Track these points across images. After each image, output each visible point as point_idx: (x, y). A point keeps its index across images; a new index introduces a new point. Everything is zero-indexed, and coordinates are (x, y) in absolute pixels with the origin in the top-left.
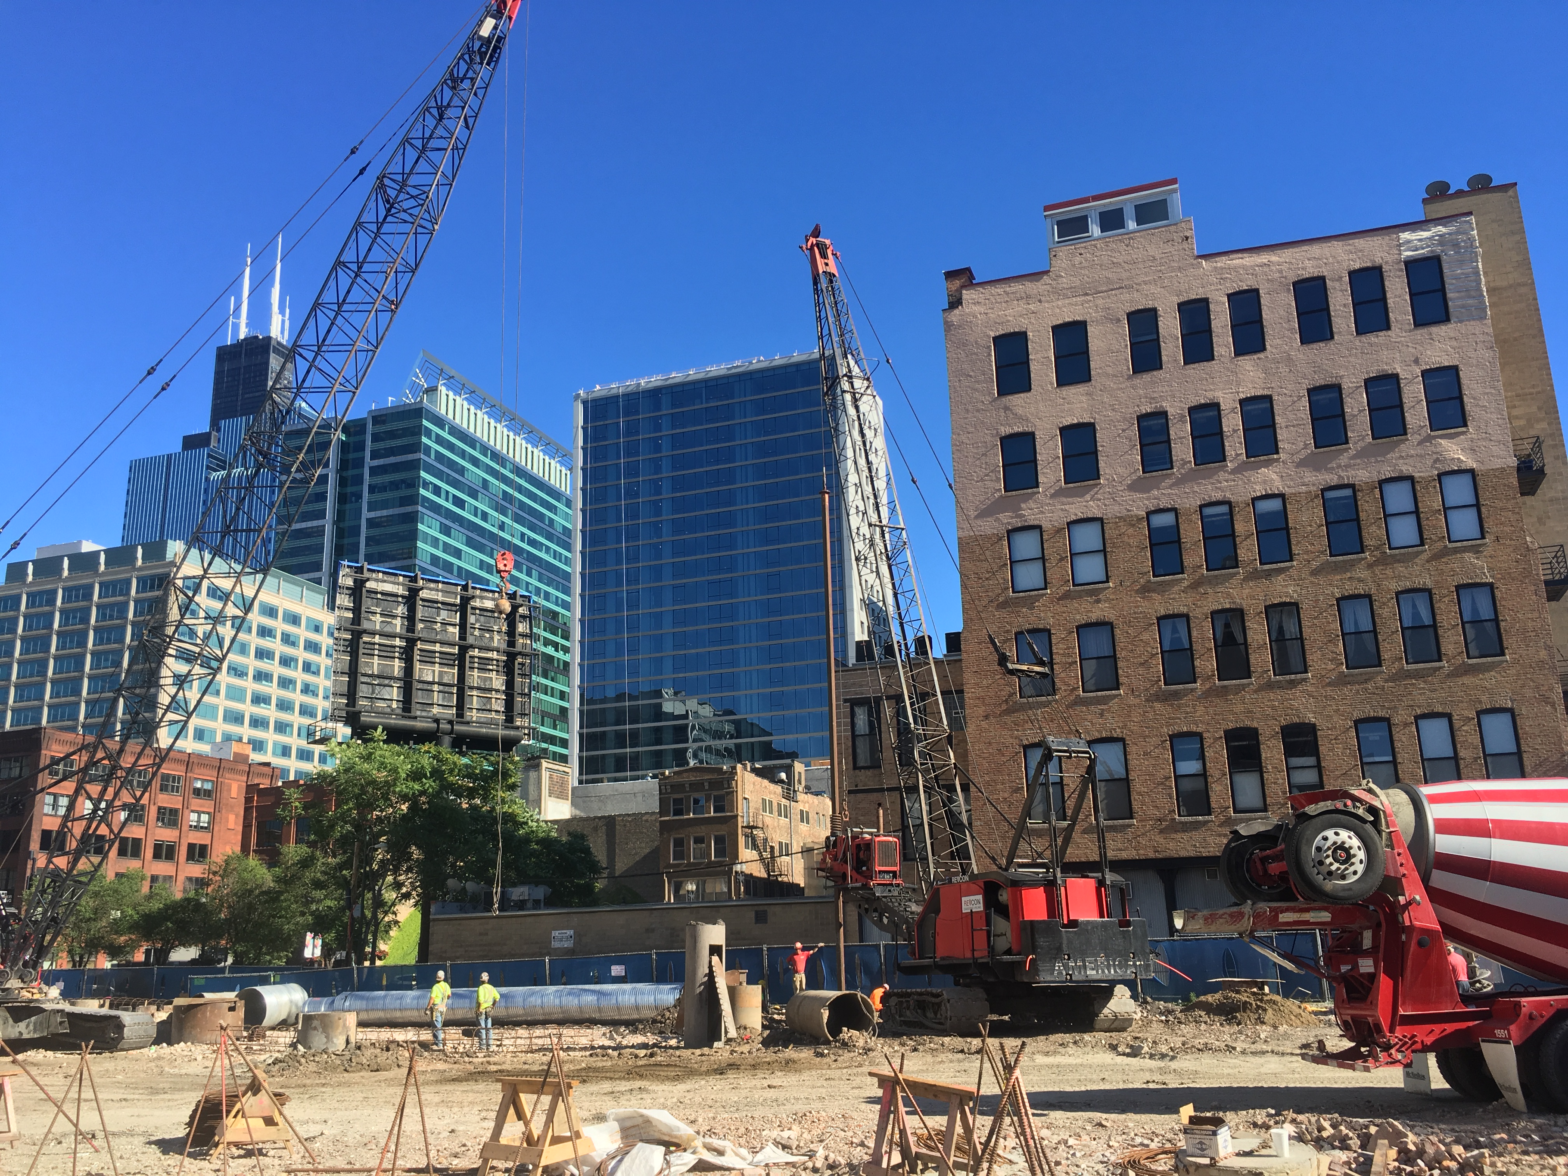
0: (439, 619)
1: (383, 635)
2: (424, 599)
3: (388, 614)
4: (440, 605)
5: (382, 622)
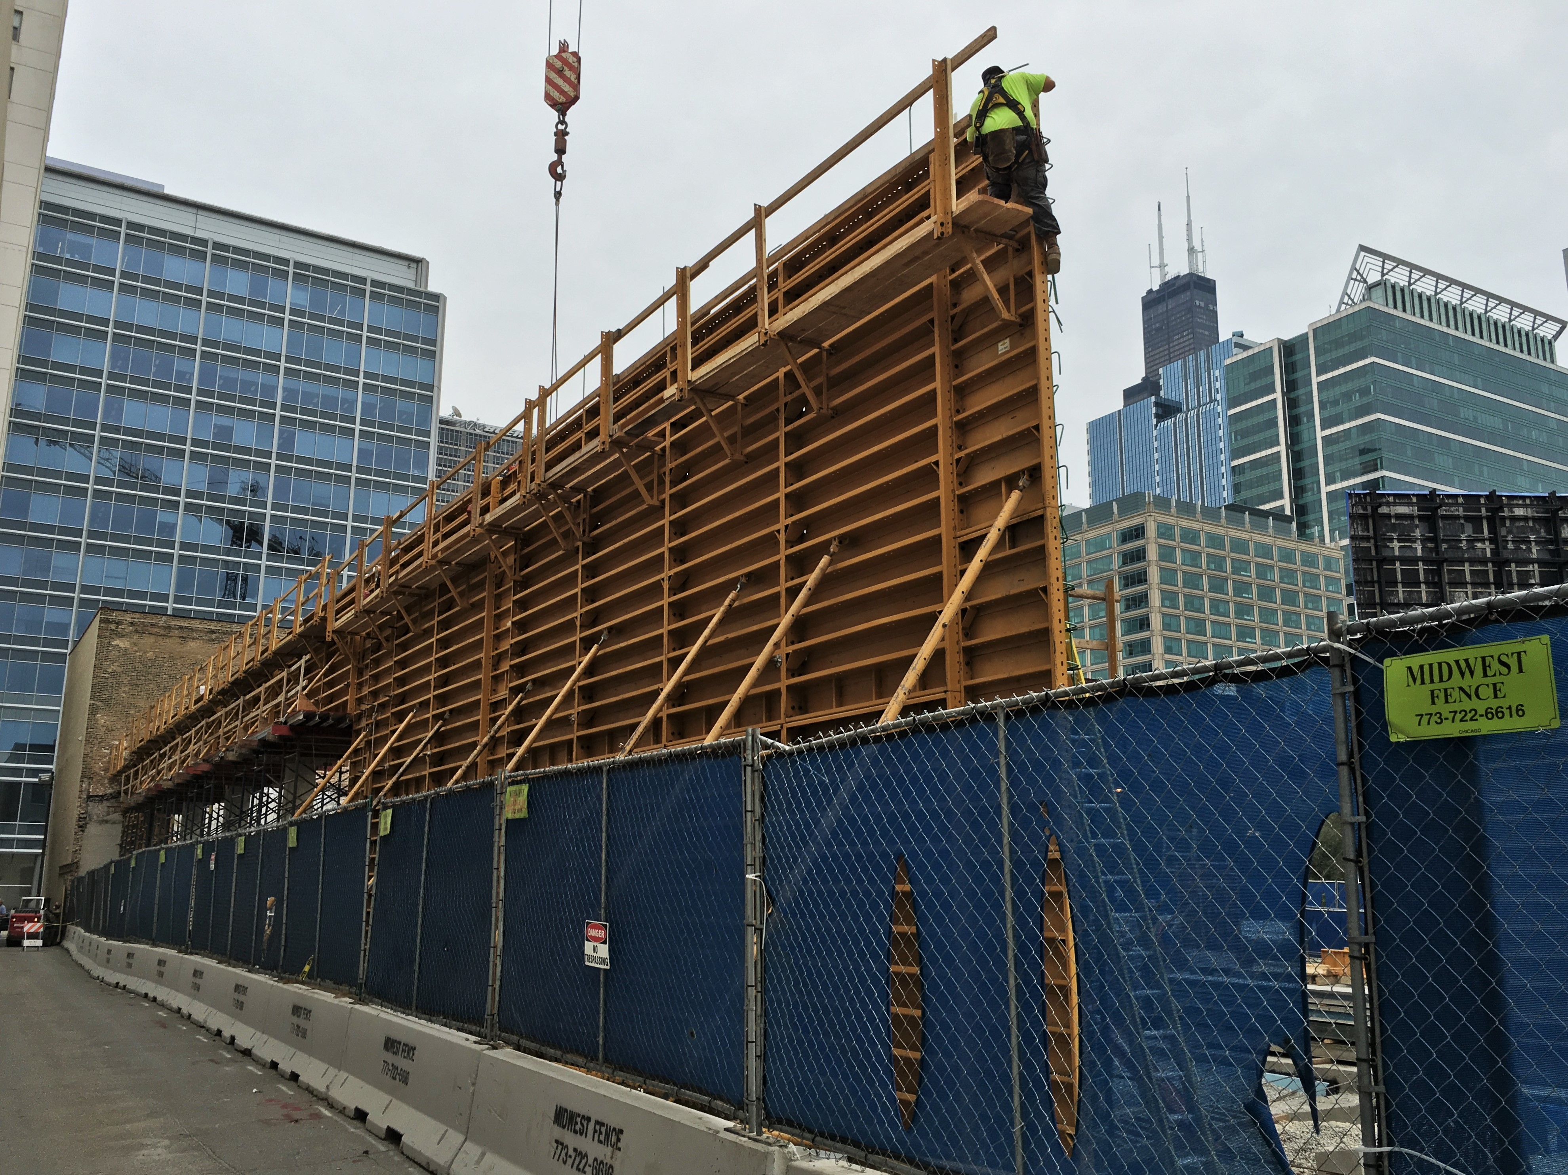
0: (1463, 536)
1: (1404, 560)
2: (1444, 517)
3: (1406, 538)
4: (1462, 521)
5: (1400, 547)
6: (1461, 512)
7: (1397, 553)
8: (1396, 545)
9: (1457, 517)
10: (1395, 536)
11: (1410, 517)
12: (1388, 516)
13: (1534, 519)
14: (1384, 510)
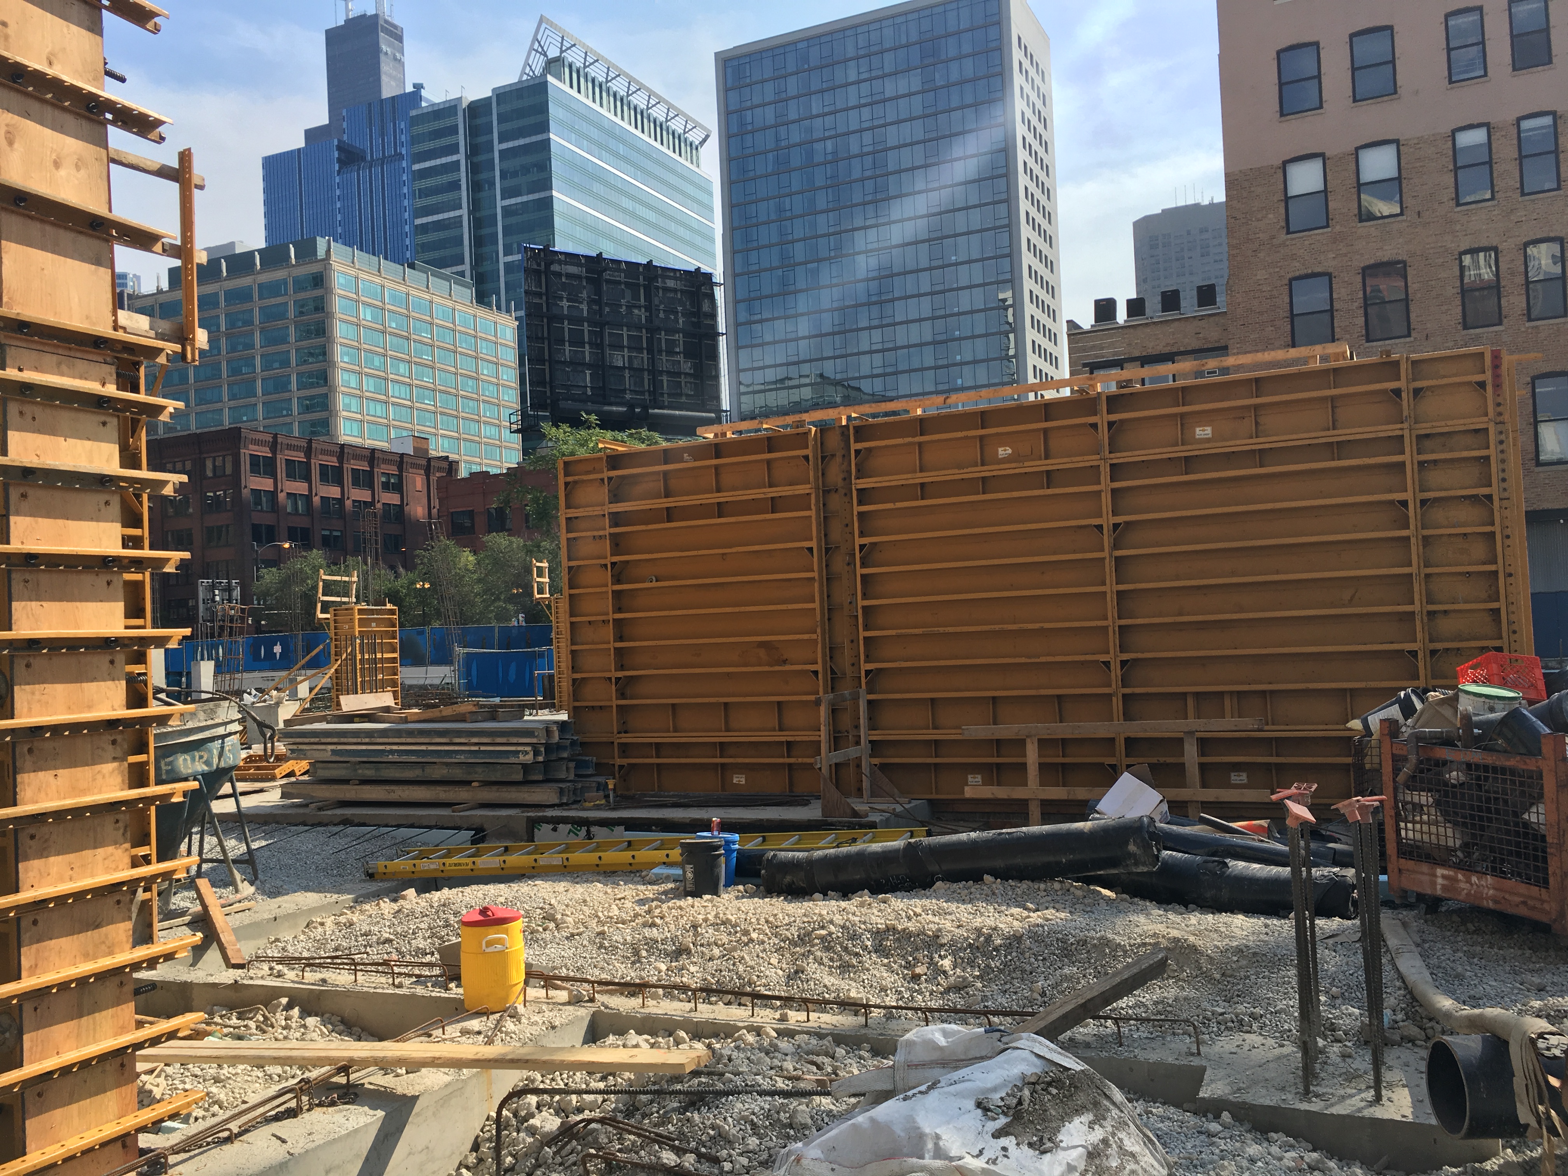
0: (623, 302)
1: (572, 320)
2: (608, 282)
3: (574, 298)
4: (623, 287)
5: (569, 307)
6: (622, 277)
7: (566, 312)
8: (565, 304)
9: (619, 283)
10: (564, 294)
11: (578, 277)
12: (559, 275)
13: (682, 291)
14: (555, 268)
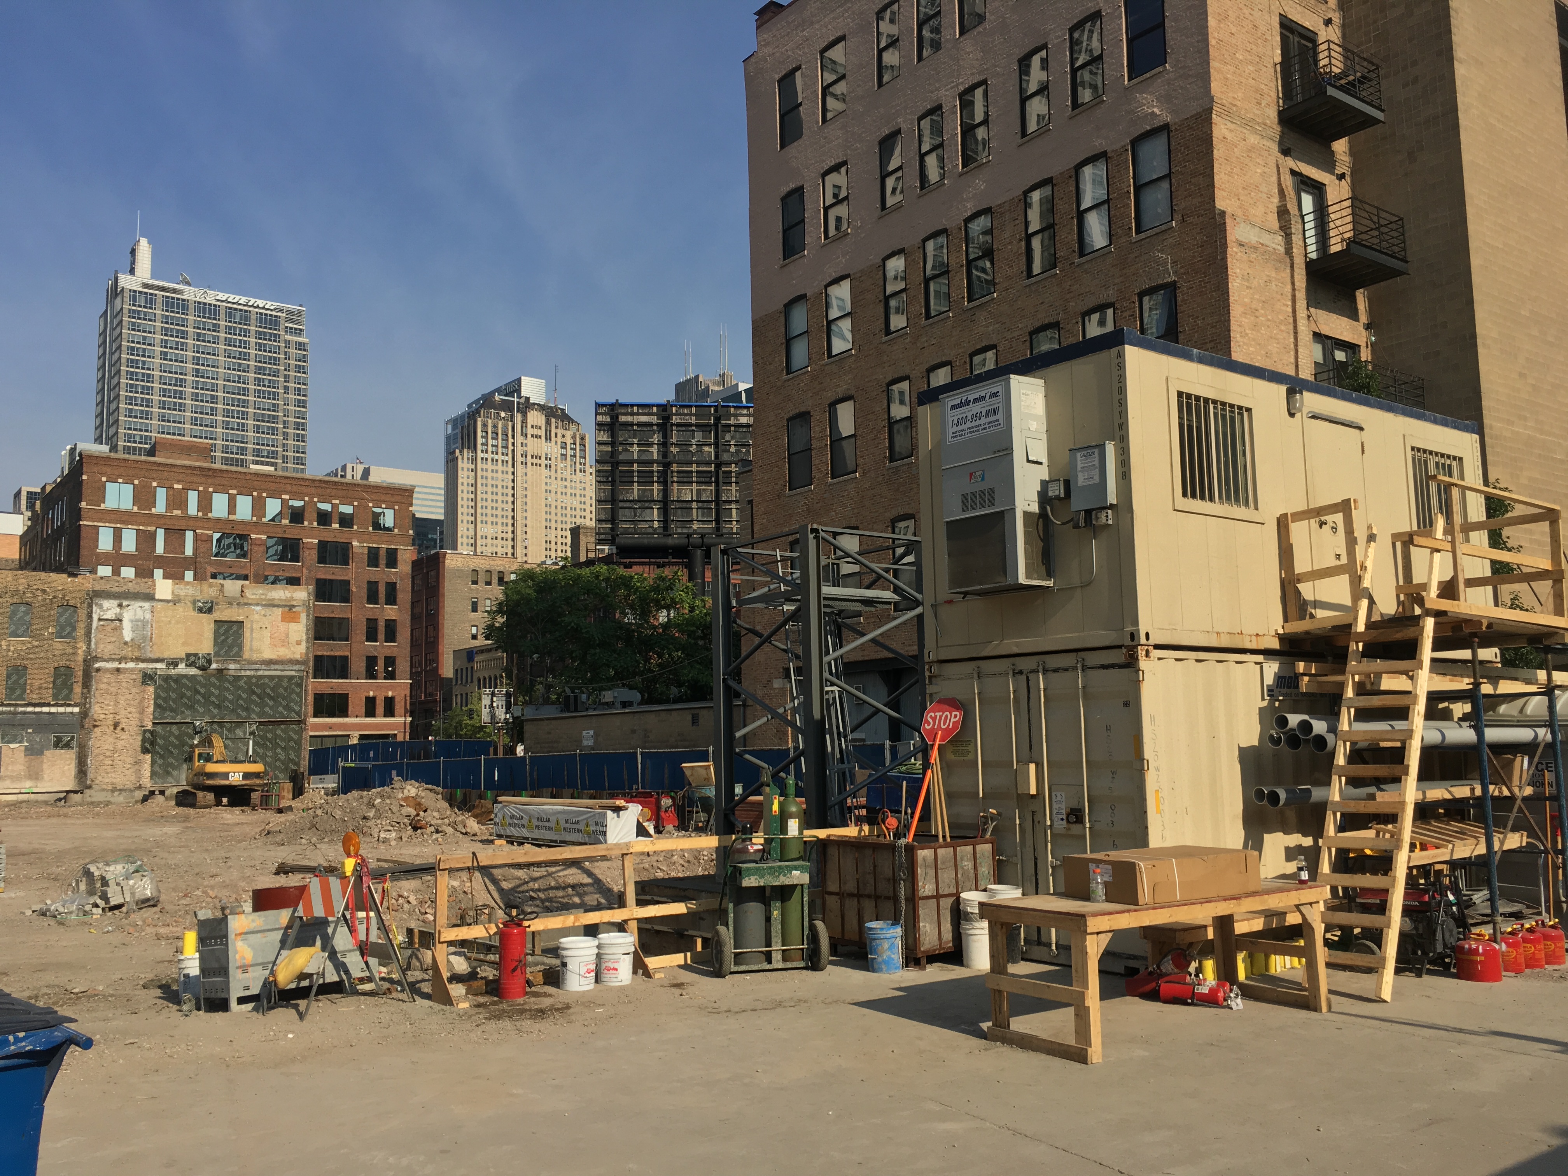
0: (694, 441)
1: (640, 463)
2: (678, 425)
3: (645, 444)
4: (694, 428)
5: (640, 451)
6: (693, 420)
7: (636, 457)
8: (636, 448)
9: (691, 425)
10: (636, 441)
12: (630, 424)
14: (626, 418)
